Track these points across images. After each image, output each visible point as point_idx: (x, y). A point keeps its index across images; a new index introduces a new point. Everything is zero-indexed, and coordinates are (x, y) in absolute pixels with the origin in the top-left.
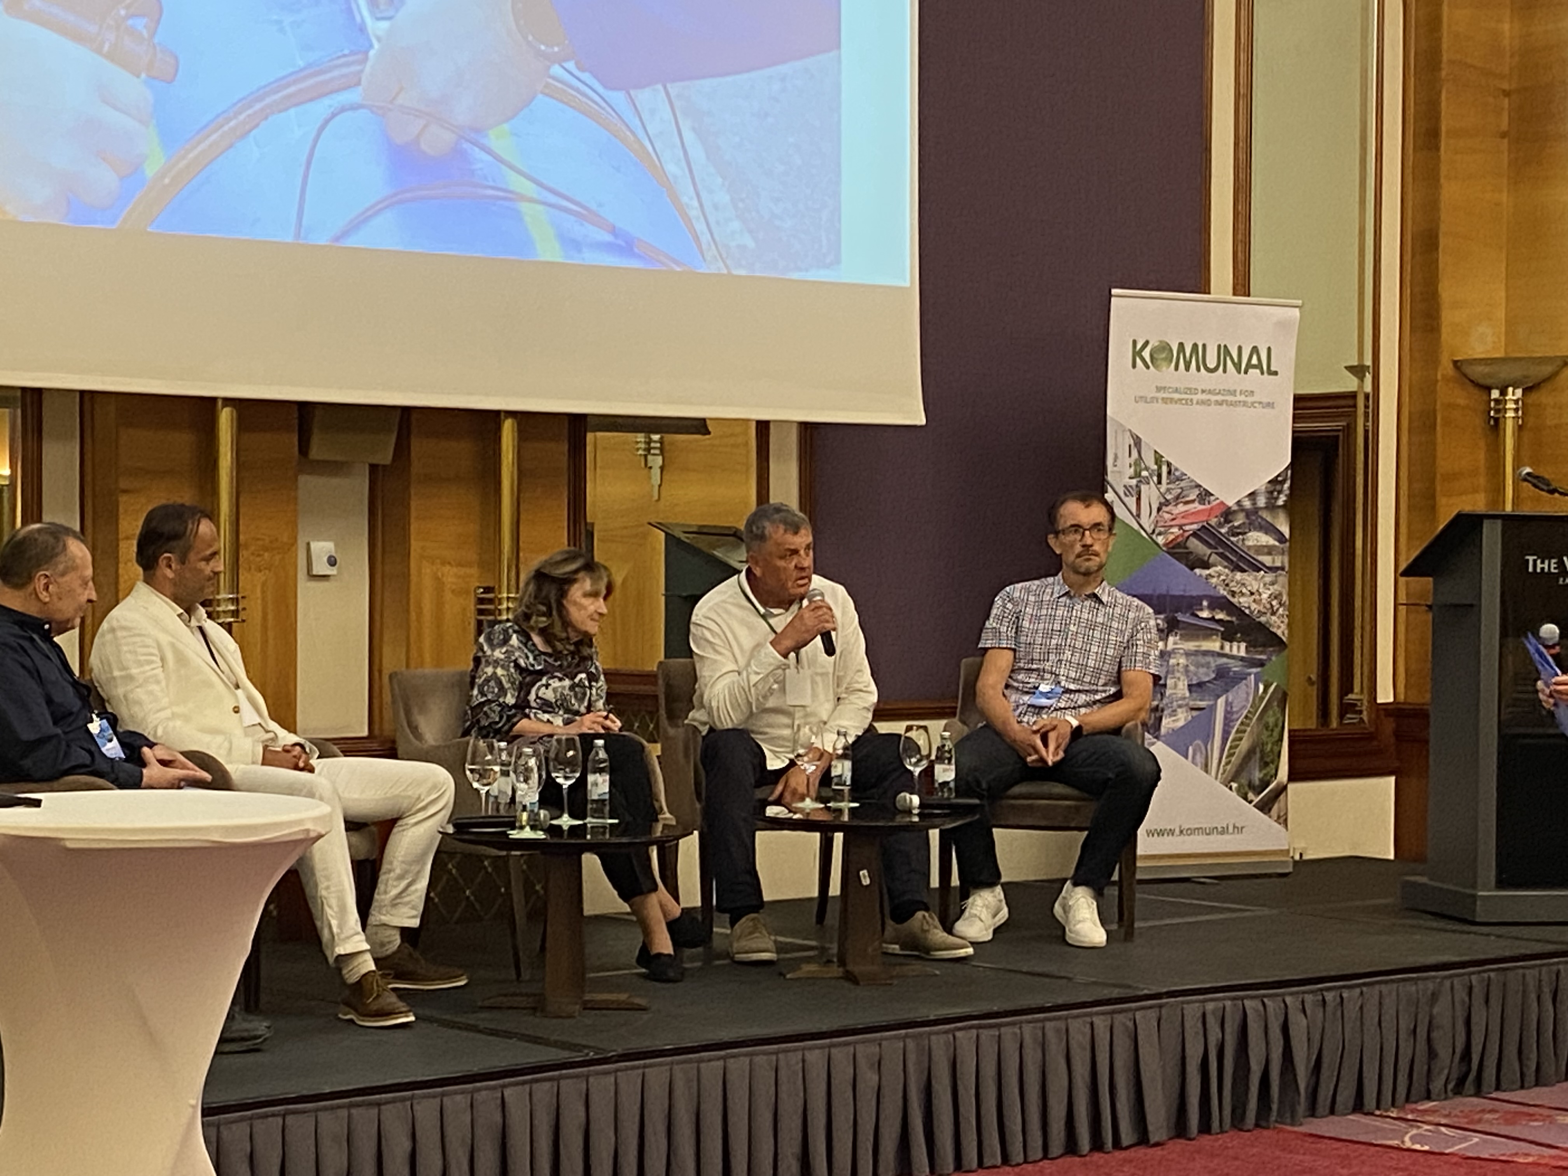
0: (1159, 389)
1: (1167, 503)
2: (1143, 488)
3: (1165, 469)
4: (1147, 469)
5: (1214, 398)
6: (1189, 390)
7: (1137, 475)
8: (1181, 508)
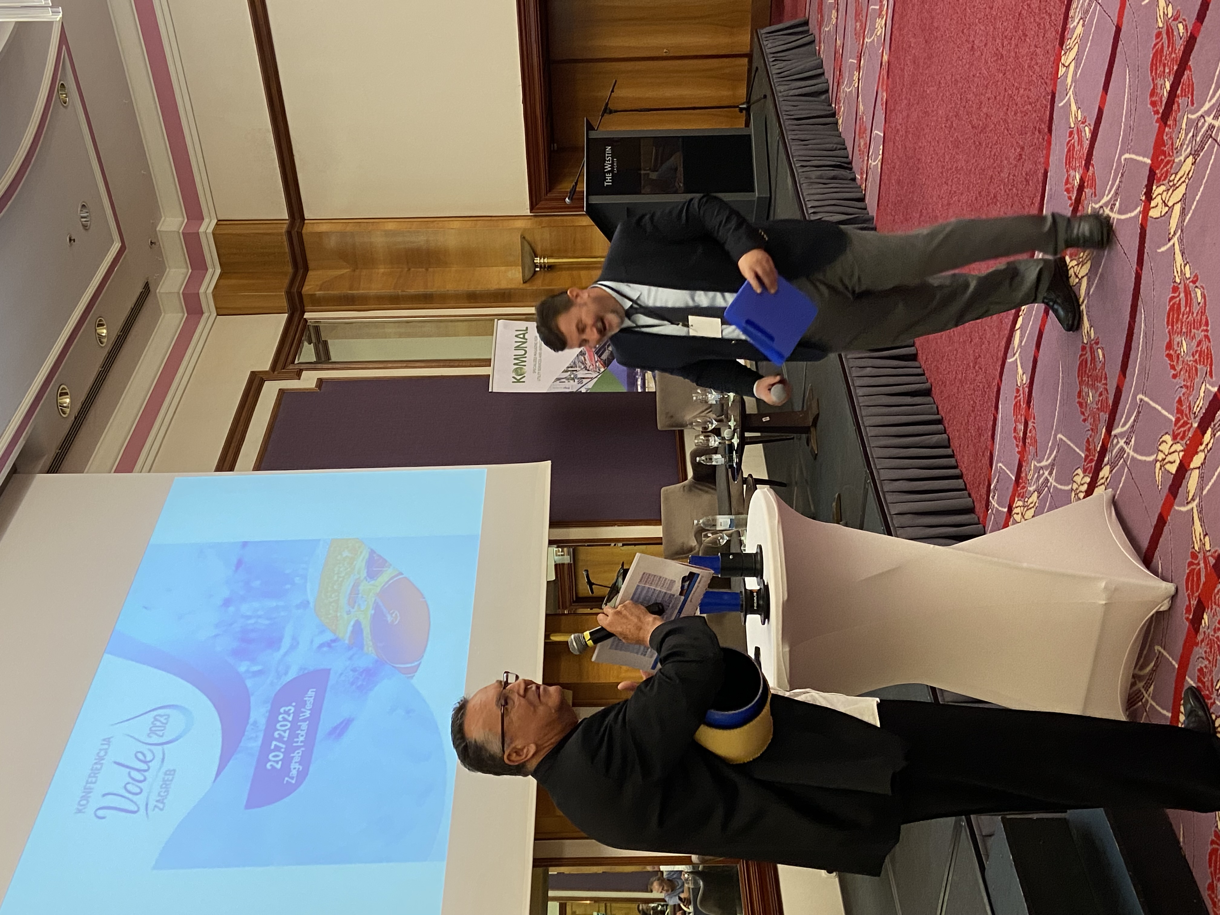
0: (534, 372)
1: (586, 368)
2: (579, 376)
3: (570, 369)
4: (570, 375)
5: (538, 351)
6: (535, 360)
7: (573, 379)
8: (588, 362)
